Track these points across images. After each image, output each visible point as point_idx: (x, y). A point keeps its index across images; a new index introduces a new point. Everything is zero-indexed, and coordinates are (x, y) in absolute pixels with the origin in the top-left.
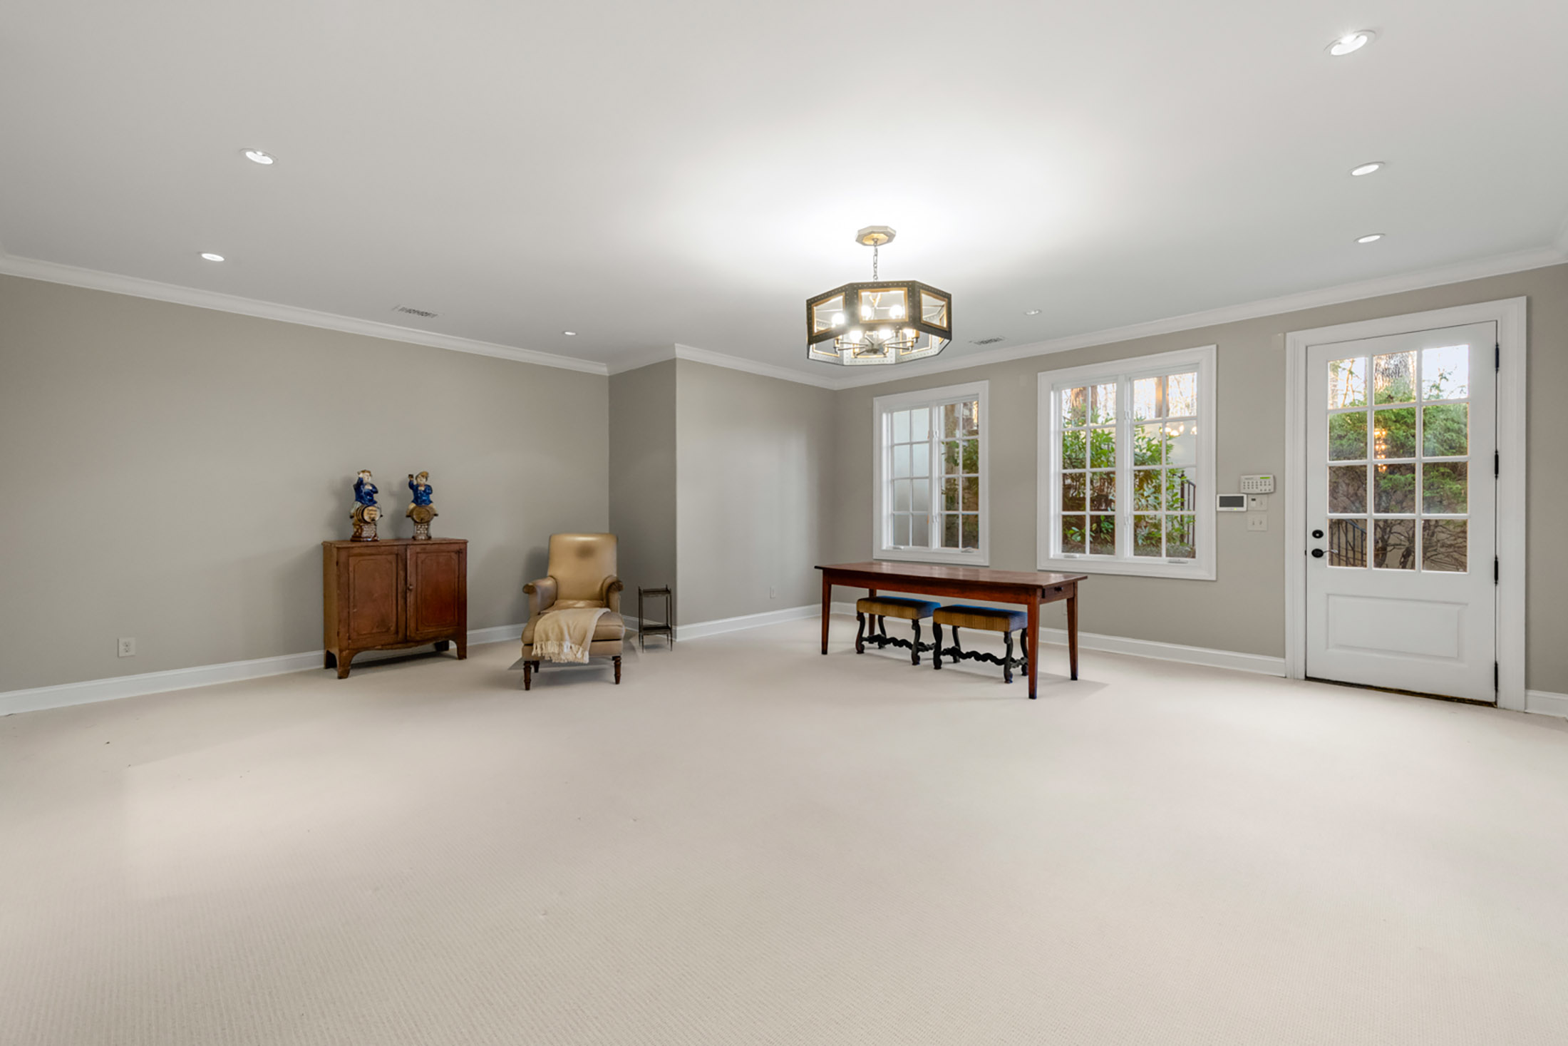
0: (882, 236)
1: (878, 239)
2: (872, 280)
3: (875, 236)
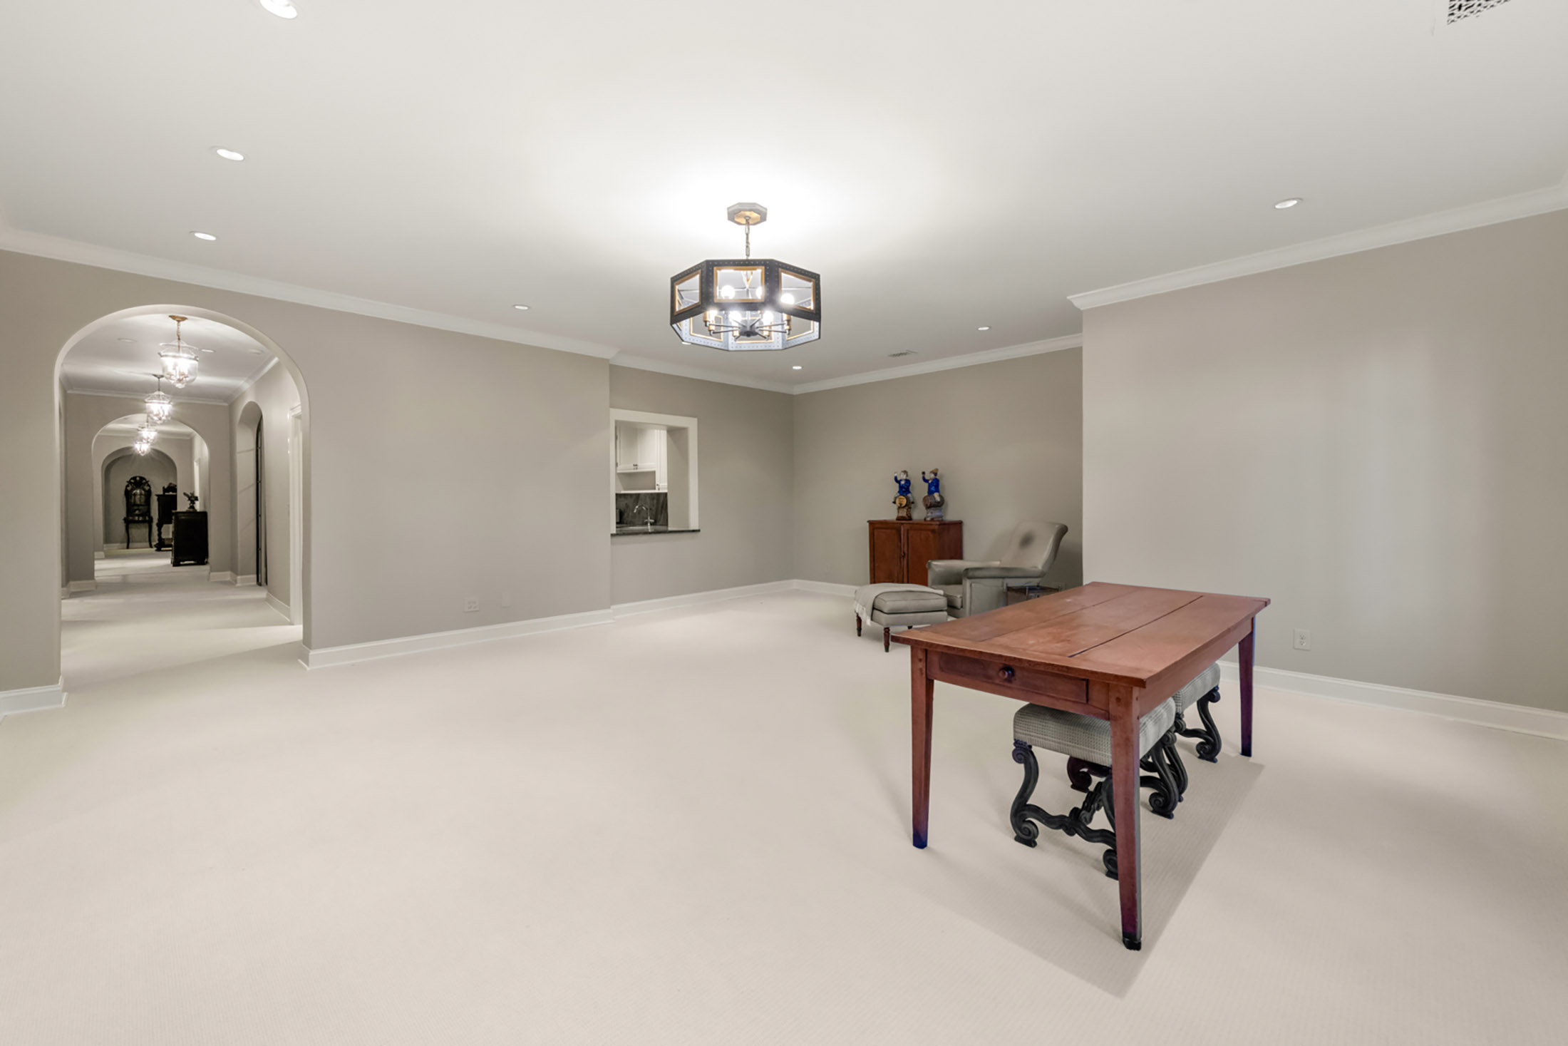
0: (754, 215)
1: (750, 218)
2: (744, 258)
3: (748, 213)
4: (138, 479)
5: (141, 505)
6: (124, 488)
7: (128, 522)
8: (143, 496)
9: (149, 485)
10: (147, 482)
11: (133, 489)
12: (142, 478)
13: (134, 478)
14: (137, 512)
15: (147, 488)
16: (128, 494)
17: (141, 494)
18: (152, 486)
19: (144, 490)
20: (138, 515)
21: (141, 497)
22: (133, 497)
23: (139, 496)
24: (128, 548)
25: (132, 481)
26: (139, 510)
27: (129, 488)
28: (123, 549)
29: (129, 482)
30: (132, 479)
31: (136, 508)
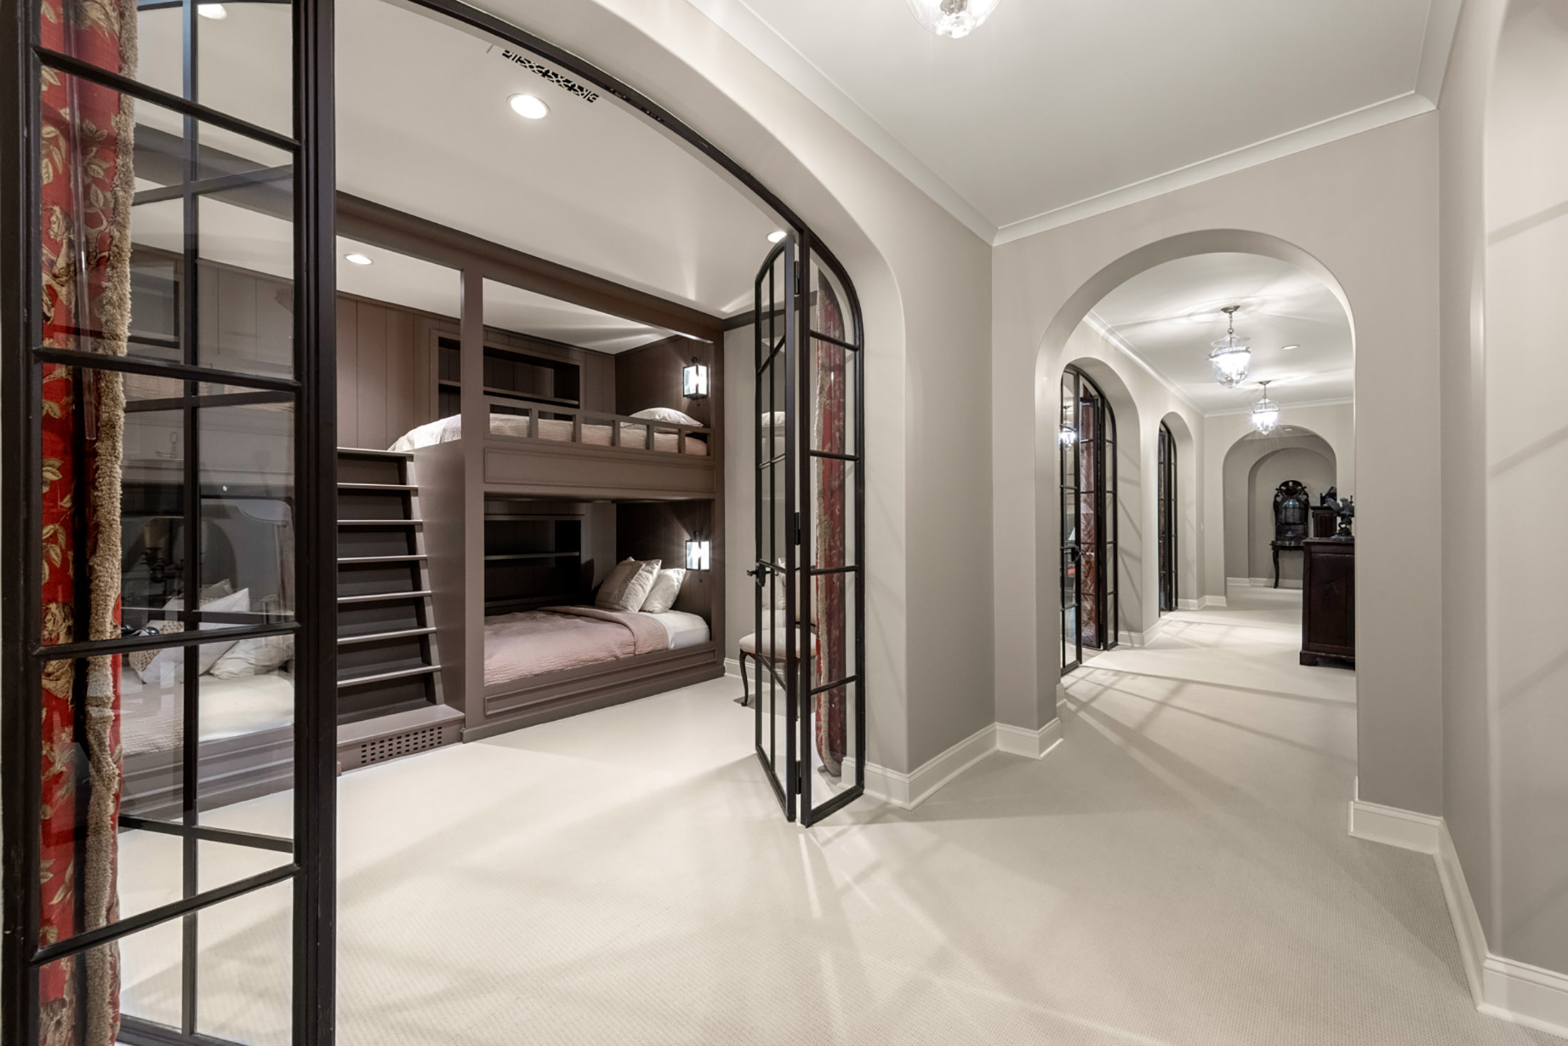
4: (1291, 484)
5: (1295, 524)
6: (1273, 500)
7: (1277, 549)
8: (1296, 510)
9: (1306, 494)
10: (1303, 488)
11: (1284, 500)
12: (1296, 483)
13: (1286, 484)
14: (1289, 534)
15: (1303, 497)
16: (1277, 506)
17: (1294, 507)
18: (1310, 495)
19: (1298, 500)
20: (1291, 539)
21: (1294, 512)
22: (1284, 512)
23: (1292, 510)
24: (1276, 586)
25: (1283, 488)
26: (1293, 531)
27: (1279, 499)
28: (1270, 587)
29: (1279, 490)
30: (1283, 485)
31: (1288, 527)
